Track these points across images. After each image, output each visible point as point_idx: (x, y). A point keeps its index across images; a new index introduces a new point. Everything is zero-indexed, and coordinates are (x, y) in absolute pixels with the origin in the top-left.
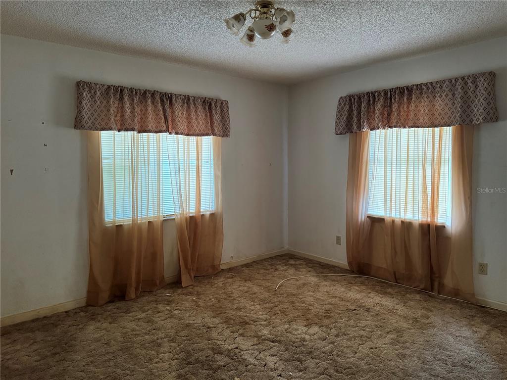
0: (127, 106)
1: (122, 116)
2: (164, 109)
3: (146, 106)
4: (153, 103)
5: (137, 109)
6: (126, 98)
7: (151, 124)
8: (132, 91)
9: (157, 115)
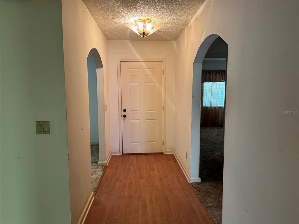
0: (211, 75)
1: (210, 78)
2: (222, 76)
3: (217, 75)
4: (219, 74)
5: (214, 76)
6: (211, 74)
7: (218, 80)
8: (213, 71)
9: (220, 77)
